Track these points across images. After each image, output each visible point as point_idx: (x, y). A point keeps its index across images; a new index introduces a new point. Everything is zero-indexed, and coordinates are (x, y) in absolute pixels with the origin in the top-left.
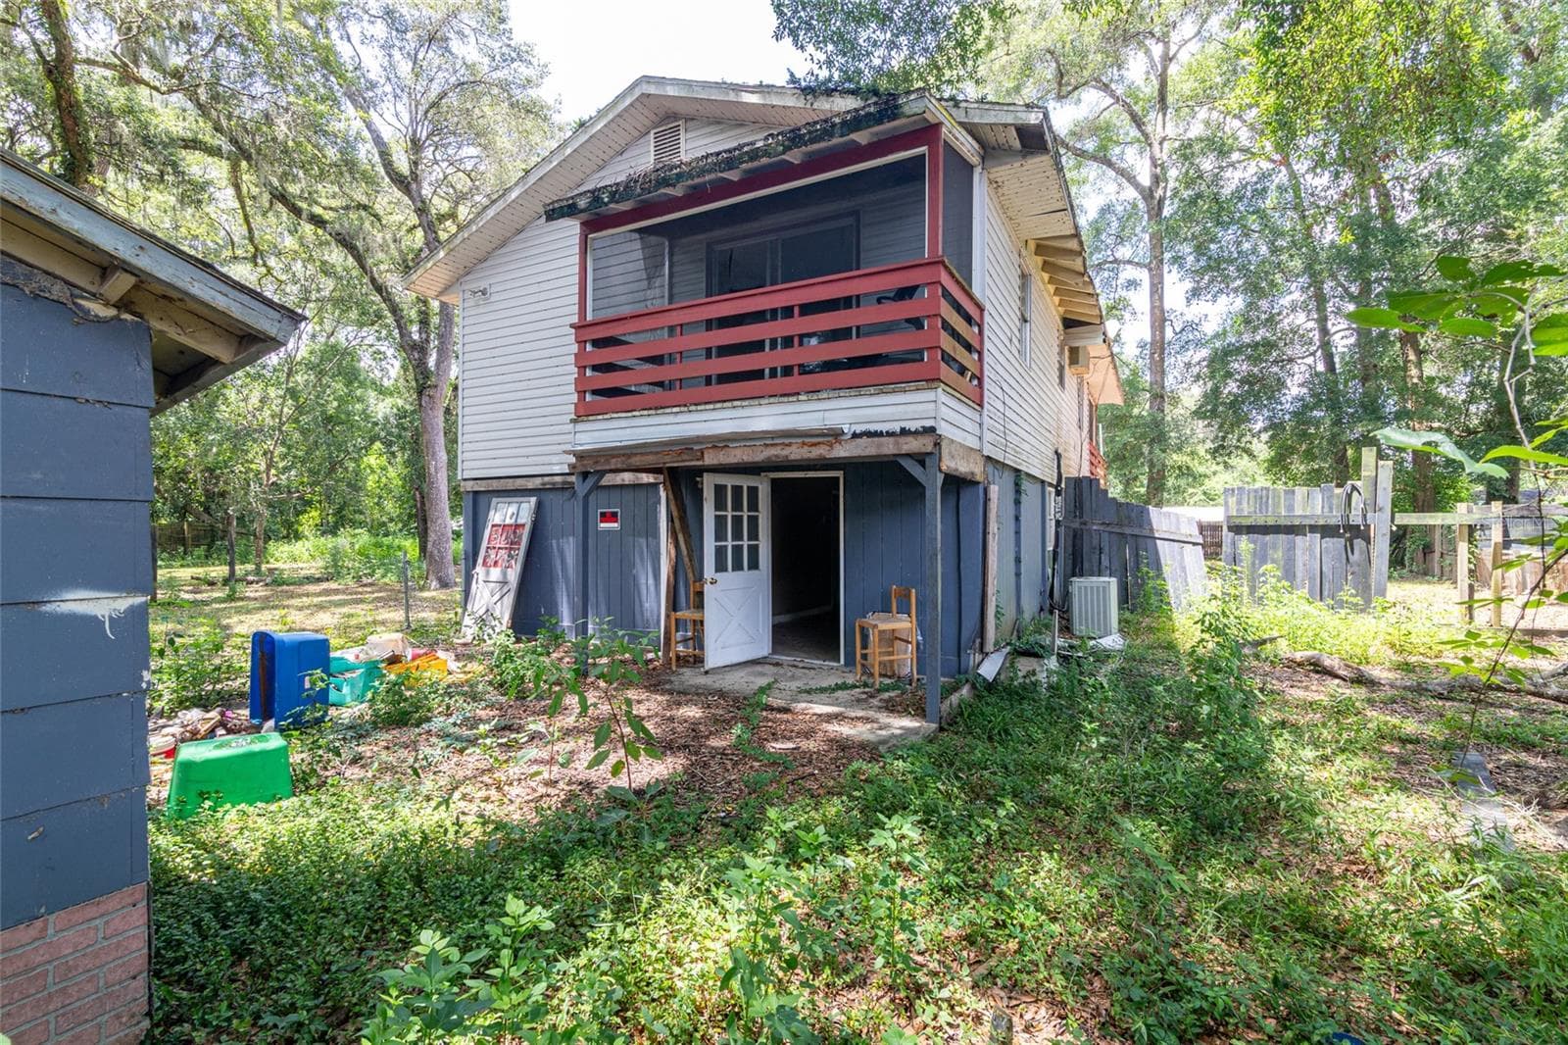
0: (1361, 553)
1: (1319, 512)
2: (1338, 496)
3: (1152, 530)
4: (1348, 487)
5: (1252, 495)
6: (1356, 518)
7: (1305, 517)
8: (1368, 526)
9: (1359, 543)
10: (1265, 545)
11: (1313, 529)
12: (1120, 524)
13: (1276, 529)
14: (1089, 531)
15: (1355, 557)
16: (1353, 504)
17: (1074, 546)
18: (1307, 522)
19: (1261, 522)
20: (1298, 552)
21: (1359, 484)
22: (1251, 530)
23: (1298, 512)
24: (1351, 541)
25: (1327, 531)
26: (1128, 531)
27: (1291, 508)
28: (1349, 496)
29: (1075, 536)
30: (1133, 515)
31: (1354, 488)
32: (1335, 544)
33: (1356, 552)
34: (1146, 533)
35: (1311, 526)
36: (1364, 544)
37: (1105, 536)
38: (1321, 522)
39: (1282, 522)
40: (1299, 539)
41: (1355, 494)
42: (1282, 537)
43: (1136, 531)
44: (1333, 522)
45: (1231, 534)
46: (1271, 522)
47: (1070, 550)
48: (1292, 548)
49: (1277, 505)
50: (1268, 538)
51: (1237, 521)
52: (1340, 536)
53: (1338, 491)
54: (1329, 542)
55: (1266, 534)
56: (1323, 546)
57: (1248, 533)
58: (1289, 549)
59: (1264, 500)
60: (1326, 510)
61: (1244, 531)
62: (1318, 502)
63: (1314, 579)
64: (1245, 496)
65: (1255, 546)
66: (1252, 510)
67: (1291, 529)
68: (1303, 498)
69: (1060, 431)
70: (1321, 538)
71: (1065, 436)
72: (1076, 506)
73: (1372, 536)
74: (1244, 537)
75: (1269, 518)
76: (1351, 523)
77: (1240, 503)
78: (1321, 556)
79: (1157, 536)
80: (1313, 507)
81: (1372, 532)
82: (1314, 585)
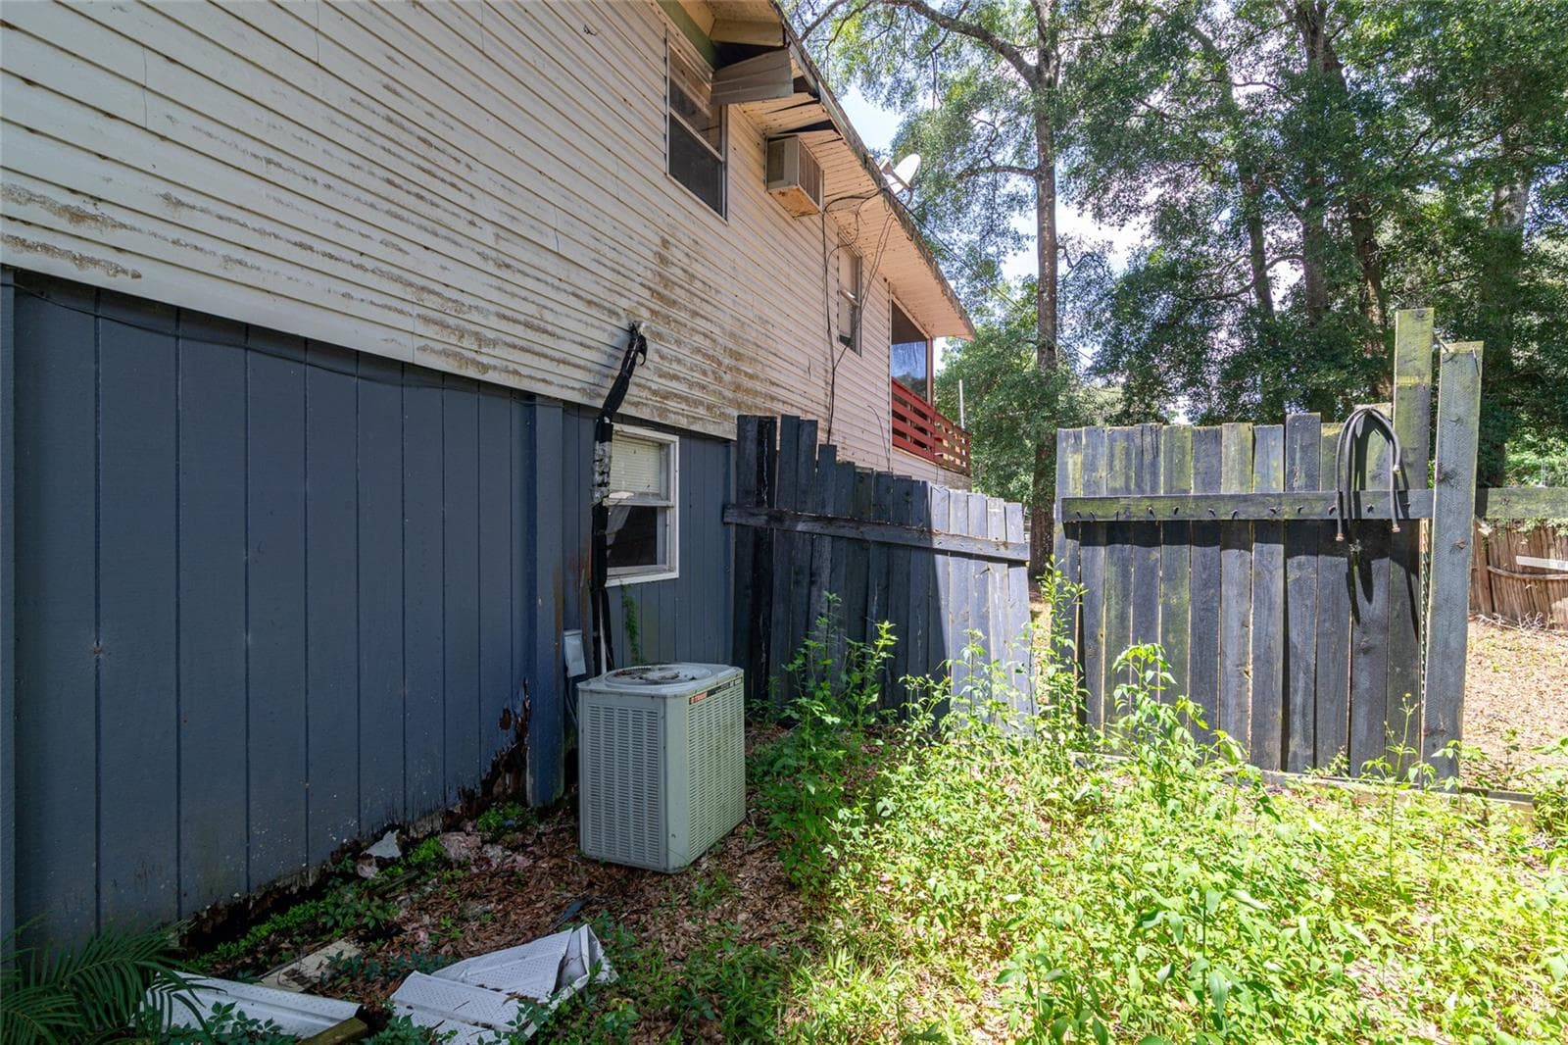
0: (1391, 598)
1: (1277, 486)
2: (1331, 442)
3: (928, 531)
4: (1357, 420)
6: (1378, 504)
7: (1245, 499)
8: (1411, 526)
9: (1386, 571)
10: (1148, 573)
11: (1266, 530)
12: (858, 520)
13: (1178, 532)
14: (789, 535)
15: (1376, 607)
16: (1371, 465)
17: (756, 568)
18: (1252, 512)
19: (1139, 513)
20: (1229, 591)
21: (1384, 409)
22: (1117, 532)
23: (1230, 487)
24: (1364, 563)
25: (1303, 537)
26: (871, 534)
27: (1210, 477)
28: (1360, 445)
29: (757, 545)
30: (888, 499)
31: (1372, 422)
32: (1319, 571)
33: (1379, 594)
34: (911, 537)
35: (1262, 523)
36: (1398, 572)
37: (826, 548)
38: (1288, 513)
39: (1190, 512)
40: (1231, 558)
41: (1376, 439)
42: (1190, 553)
43: (889, 534)
44: (1317, 511)
45: (1071, 544)
46: (1163, 513)
47: (748, 574)
48: (1211, 583)
49: (1176, 471)
50: (1156, 554)
51: (1086, 511)
52: (1334, 550)
53: (1329, 431)
54: (1307, 567)
55: (1155, 543)
56: (1291, 577)
57: (1110, 541)
58: (1206, 585)
59: (1148, 458)
60: (1298, 482)
61: (1102, 537)
62: (1277, 462)
63: (1269, 662)
64: (1104, 450)
65: (1125, 574)
66: (1119, 483)
67: (1215, 533)
68: (1242, 451)
69: (678, 294)
70: (1288, 555)
71: (729, 323)
72: (760, 480)
73: (1423, 550)
74: (1102, 552)
75: (1158, 505)
76: (1365, 515)
77: (1089, 466)
78: (1286, 602)
79: (936, 546)
80: (1266, 477)
81: (1423, 541)
82: (1270, 676)
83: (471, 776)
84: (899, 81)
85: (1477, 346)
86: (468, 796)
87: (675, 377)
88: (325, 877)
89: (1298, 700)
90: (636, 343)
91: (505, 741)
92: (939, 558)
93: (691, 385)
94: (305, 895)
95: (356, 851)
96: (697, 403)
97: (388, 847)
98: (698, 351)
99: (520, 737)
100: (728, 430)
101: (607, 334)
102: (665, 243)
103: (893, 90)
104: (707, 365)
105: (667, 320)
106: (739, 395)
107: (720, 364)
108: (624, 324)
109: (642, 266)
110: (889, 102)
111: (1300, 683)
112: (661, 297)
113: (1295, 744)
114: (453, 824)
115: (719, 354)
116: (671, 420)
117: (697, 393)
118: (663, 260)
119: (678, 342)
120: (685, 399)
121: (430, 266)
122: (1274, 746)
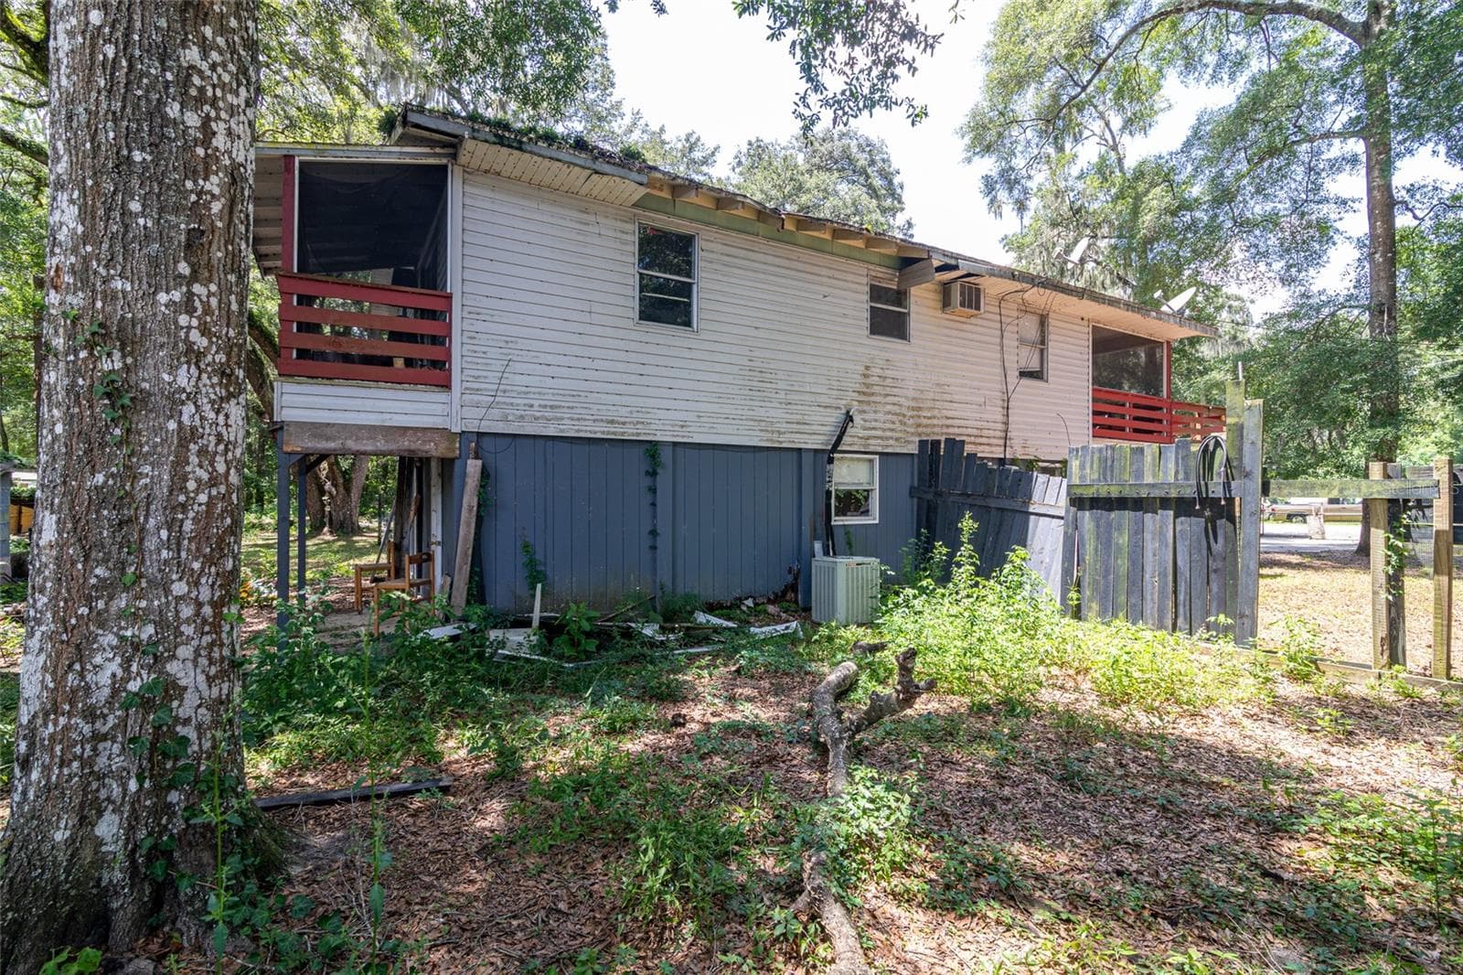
0: (1225, 540)
1: (1173, 480)
2: (1195, 455)
4: (1208, 442)
5: (1096, 456)
6: (1216, 490)
7: (1153, 486)
8: (1230, 501)
9: (1222, 526)
10: (1109, 526)
11: (1165, 503)
13: (1121, 503)
14: (945, 502)
15: (1218, 547)
16: (1215, 468)
18: (1156, 493)
19: (1104, 493)
20: (1148, 536)
21: (1222, 437)
22: (1094, 503)
23: (1148, 479)
24: (1213, 520)
25: (1182, 507)
27: (1139, 474)
28: (1210, 457)
29: (928, 508)
31: (1217, 443)
32: (1191, 526)
33: (1221, 540)
35: (1162, 499)
36: (1227, 526)
38: (1174, 494)
39: (1129, 493)
40: (1148, 518)
42: (1129, 514)
44: (1188, 493)
45: (1073, 510)
46: (1115, 493)
48: (1139, 531)
49: (1122, 470)
50: (1113, 515)
51: (1079, 491)
52: (1198, 514)
53: (1195, 448)
54: (1184, 523)
55: (1111, 510)
56: (1178, 528)
57: (1091, 508)
58: (1136, 533)
59: (1109, 463)
60: (1181, 476)
61: (1087, 504)
62: (1171, 466)
63: (1166, 576)
64: (1089, 458)
65: (1098, 527)
66: (1096, 476)
67: (1139, 504)
68: (1154, 459)
69: (876, 389)
70: (1176, 517)
71: (911, 394)
72: (931, 474)
73: (1237, 514)
74: (1087, 513)
75: (1112, 488)
76: (1211, 495)
77: (1082, 467)
78: (1175, 542)
79: (1031, 510)
80: (1165, 473)
81: (1237, 509)
82: (1166, 584)
83: (778, 588)
84: (1225, 57)
85: (1260, 401)
86: (776, 595)
87: (874, 429)
88: (732, 604)
89: (1181, 597)
90: (849, 418)
91: (790, 578)
92: (1032, 517)
93: (884, 430)
94: (727, 608)
95: (740, 600)
96: (887, 438)
97: (750, 602)
98: (889, 413)
99: (796, 579)
100: (913, 449)
101: (835, 417)
102: (867, 368)
103: (1219, 66)
104: (895, 418)
105: (868, 403)
106: (920, 430)
107: (904, 416)
108: (844, 411)
109: (853, 382)
110: (1215, 77)
111: (1182, 588)
112: (864, 393)
113: (1180, 621)
114: (770, 602)
115: (904, 411)
116: (871, 449)
117: (889, 434)
118: (865, 376)
119: (875, 412)
120: (881, 438)
121: (762, 412)
122: (1169, 623)
